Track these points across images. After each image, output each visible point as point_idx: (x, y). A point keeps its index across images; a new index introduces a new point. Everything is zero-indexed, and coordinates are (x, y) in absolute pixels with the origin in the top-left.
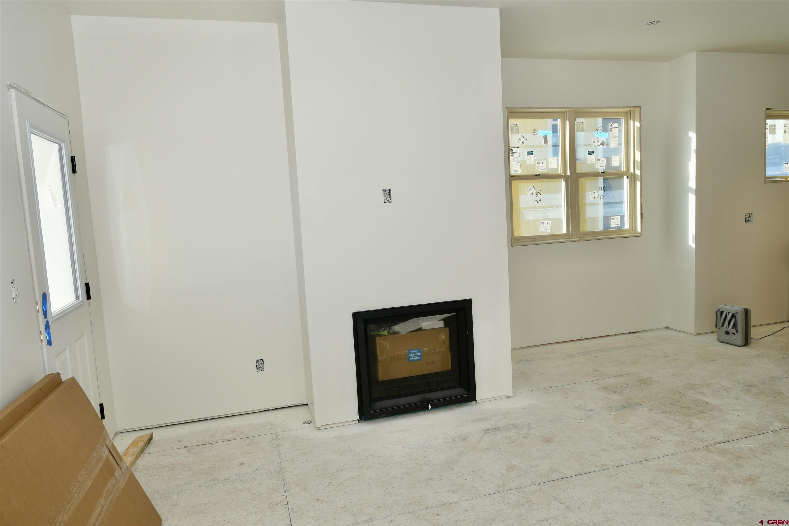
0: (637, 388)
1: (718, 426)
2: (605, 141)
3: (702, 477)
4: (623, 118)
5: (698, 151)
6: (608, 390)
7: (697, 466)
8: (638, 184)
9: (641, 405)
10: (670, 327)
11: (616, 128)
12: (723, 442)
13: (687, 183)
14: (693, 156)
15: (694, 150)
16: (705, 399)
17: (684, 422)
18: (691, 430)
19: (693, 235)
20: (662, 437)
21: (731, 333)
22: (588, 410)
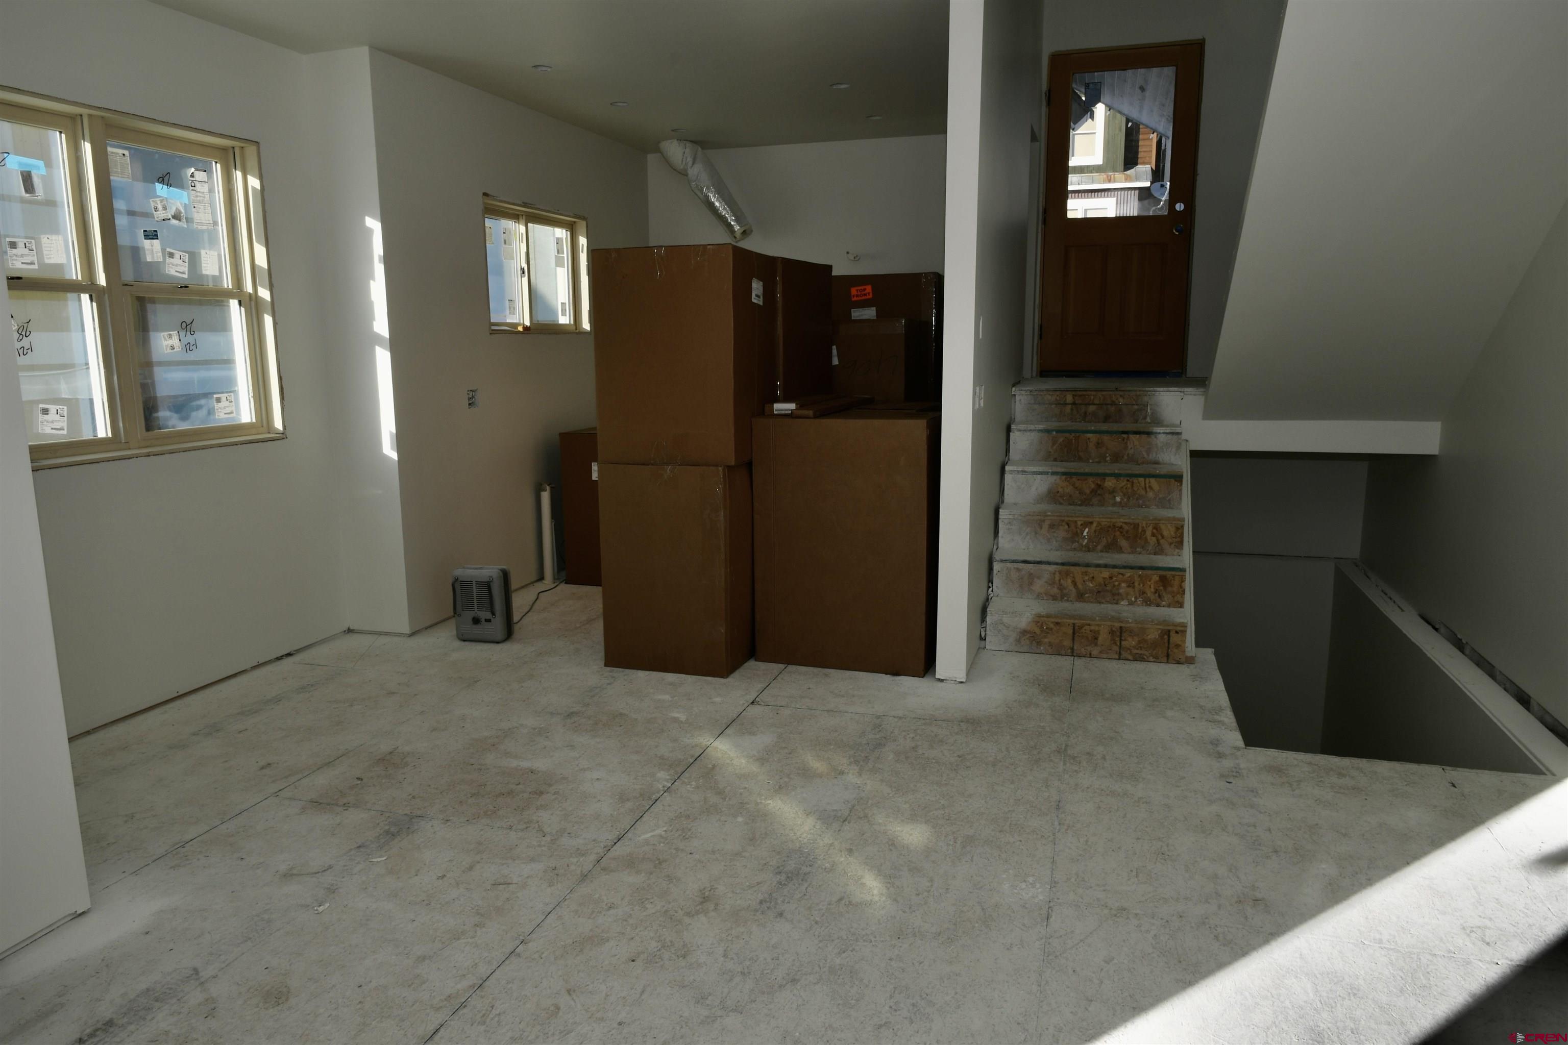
0: (383, 781)
1: (583, 812)
2: (183, 211)
3: (637, 931)
4: (216, 163)
5: (388, 260)
6: (328, 804)
7: (612, 912)
8: (268, 320)
9: (422, 818)
10: (355, 628)
11: (203, 184)
12: (615, 841)
13: (371, 327)
14: (379, 270)
15: (379, 256)
16: (525, 764)
17: (525, 826)
18: (548, 838)
19: (391, 433)
20: (511, 875)
21: (483, 620)
22: (318, 872)
